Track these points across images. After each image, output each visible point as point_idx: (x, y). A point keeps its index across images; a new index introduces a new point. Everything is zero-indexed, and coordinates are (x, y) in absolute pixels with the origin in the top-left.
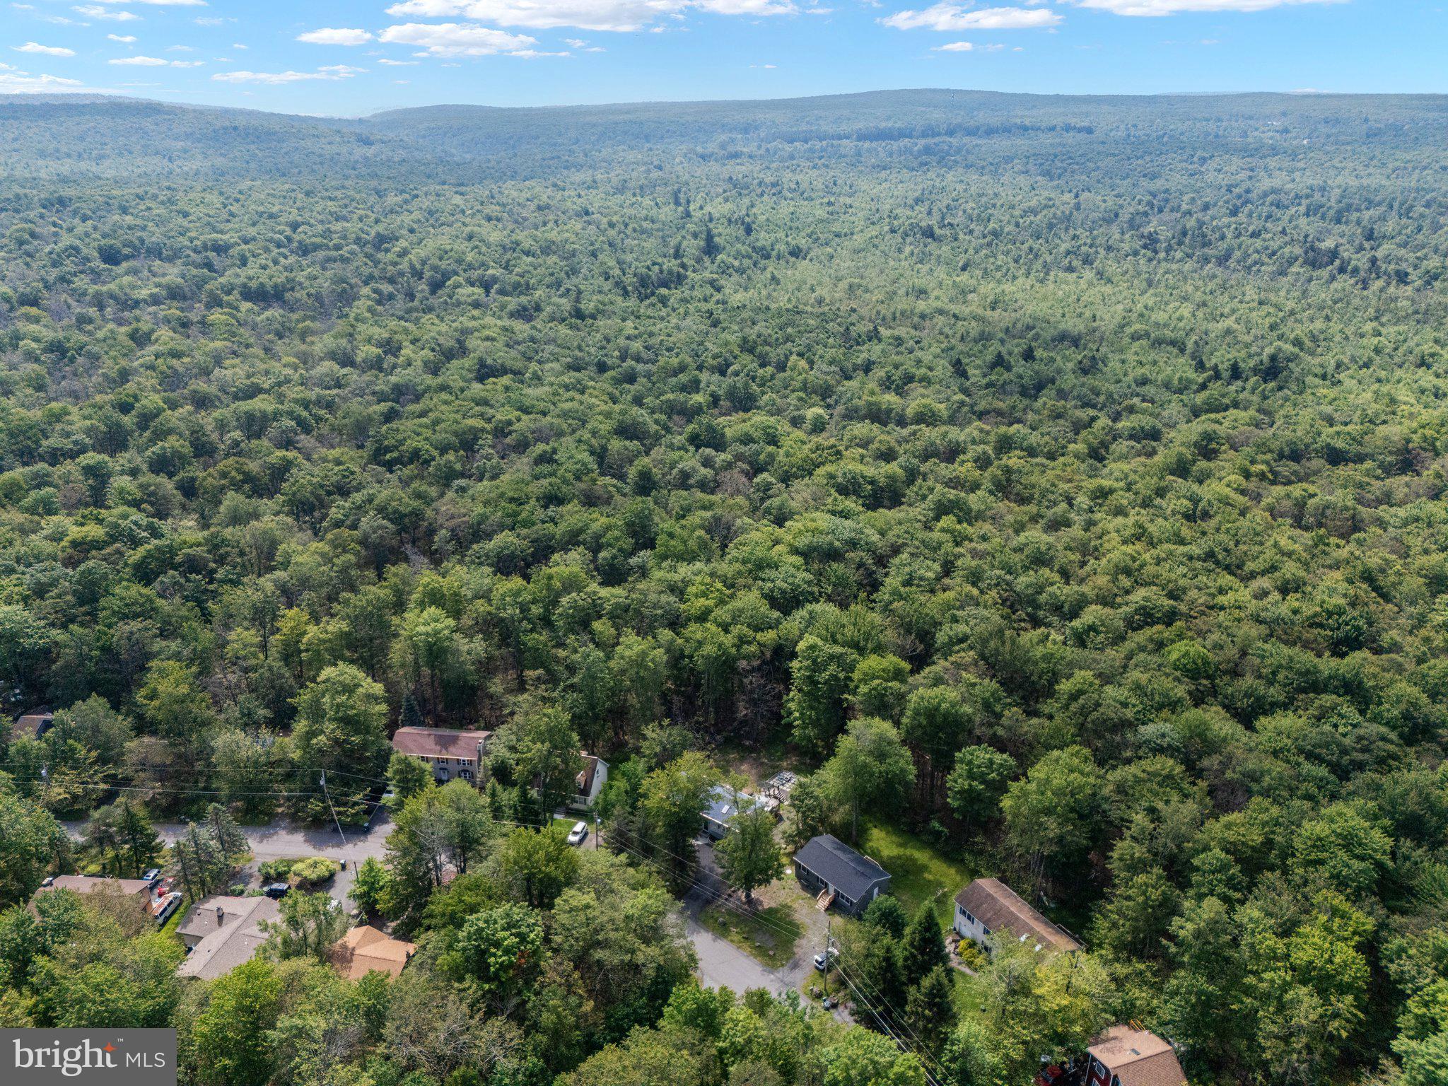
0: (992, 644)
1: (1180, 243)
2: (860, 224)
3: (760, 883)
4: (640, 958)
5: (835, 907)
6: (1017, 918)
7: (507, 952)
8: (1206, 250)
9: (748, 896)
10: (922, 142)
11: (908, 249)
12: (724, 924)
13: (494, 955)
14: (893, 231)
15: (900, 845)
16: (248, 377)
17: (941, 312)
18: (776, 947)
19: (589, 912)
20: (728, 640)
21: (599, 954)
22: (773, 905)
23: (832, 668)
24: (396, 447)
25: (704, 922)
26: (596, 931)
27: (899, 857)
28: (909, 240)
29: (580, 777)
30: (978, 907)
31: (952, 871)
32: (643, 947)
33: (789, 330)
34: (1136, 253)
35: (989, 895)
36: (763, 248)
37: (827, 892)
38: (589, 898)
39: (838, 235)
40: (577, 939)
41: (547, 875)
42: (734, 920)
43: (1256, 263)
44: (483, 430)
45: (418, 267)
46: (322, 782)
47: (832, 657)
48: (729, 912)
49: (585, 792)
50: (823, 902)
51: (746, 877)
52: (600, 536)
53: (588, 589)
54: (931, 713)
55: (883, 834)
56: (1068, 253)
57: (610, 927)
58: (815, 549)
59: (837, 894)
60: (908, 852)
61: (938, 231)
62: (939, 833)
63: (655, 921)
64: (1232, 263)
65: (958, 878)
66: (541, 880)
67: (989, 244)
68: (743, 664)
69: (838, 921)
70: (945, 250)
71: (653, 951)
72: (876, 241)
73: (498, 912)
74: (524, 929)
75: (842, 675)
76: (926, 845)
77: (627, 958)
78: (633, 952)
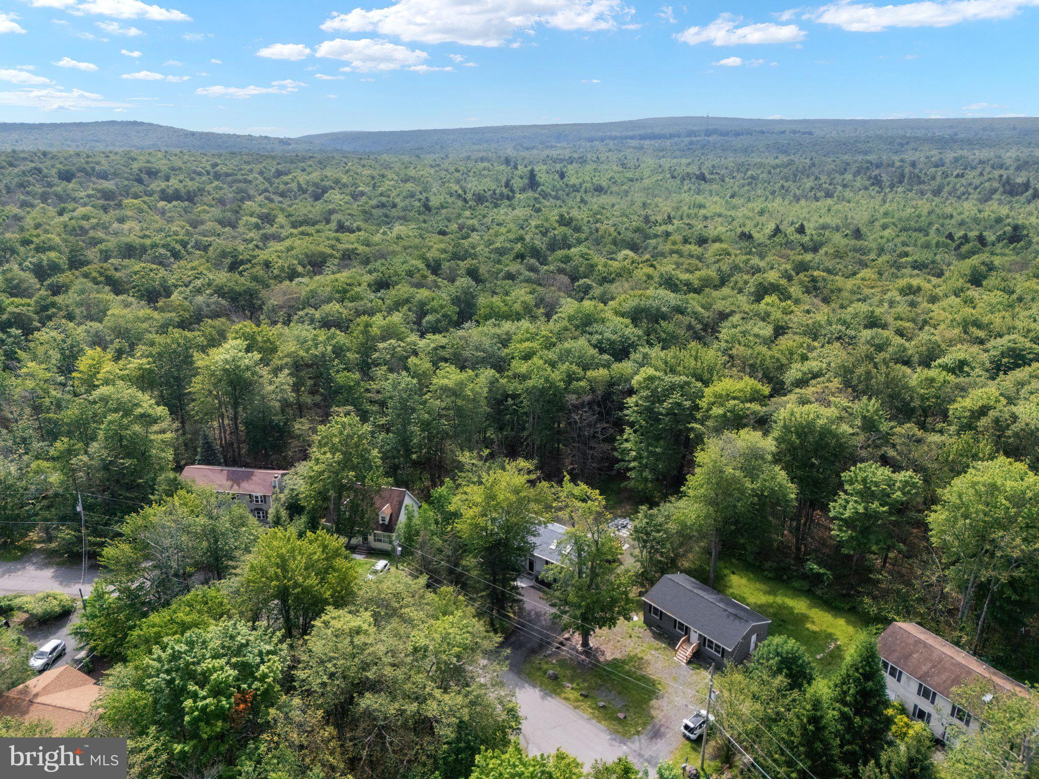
0: (860, 370)
1: (901, 182)
2: (647, 173)
3: (602, 623)
4: (431, 709)
5: (699, 659)
6: (969, 672)
7: (217, 692)
8: (922, 186)
9: (585, 643)
10: (687, 139)
11: (686, 188)
12: (555, 678)
13: (195, 696)
14: (673, 177)
15: (769, 593)
16: (142, 230)
17: (720, 215)
18: (626, 708)
19: (359, 640)
20: (557, 376)
21: (368, 701)
22: (618, 656)
23: (676, 397)
24: (250, 261)
25: (529, 675)
26: (365, 667)
27: (770, 605)
28: (686, 182)
29: (386, 510)
30: (907, 657)
31: (841, 622)
32: (437, 693)
33: (598, 216)
34: (866, 188)
35: (918, 641)
36: (574, 186)
37: (688, 640)
38: (364, 620)
39: (631, 180)
40: (332, 676)
41: (306, 590)
42: (568, 673)
43: (964, 194)
44: (332, 256)
45: (304, 186)
46: (79, 508)
47: (672, 388)
48: (562, 663)
49: (389, 527)
50: (685, 652)
51: (584, 617)
52: (425, 304)
53: (408, 339)
54: (804, 431)
55: (744, 581)
56: (812, 188)
57: (388, 660)
58: (643, 310)
59: (703, 640)
60: (779, 600)
61: (708, 176)
62: (819, 576)
63: (458, 657)
64: (944, 194)
65: (851, 629)
66: (297, 598)
67: (750, 184)
68: (572, 398)
69: (705, 676)
70: (714, 187)
71: (453, 699)
72: (661, 183)
73: (213, 632)
74: (251, 658)
75: (687, 404)
76: (798, 592)
77: (413, 707)
78: (421, 699)
